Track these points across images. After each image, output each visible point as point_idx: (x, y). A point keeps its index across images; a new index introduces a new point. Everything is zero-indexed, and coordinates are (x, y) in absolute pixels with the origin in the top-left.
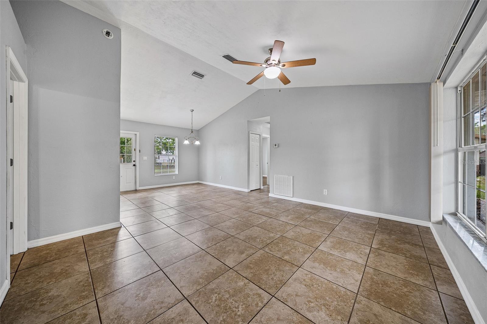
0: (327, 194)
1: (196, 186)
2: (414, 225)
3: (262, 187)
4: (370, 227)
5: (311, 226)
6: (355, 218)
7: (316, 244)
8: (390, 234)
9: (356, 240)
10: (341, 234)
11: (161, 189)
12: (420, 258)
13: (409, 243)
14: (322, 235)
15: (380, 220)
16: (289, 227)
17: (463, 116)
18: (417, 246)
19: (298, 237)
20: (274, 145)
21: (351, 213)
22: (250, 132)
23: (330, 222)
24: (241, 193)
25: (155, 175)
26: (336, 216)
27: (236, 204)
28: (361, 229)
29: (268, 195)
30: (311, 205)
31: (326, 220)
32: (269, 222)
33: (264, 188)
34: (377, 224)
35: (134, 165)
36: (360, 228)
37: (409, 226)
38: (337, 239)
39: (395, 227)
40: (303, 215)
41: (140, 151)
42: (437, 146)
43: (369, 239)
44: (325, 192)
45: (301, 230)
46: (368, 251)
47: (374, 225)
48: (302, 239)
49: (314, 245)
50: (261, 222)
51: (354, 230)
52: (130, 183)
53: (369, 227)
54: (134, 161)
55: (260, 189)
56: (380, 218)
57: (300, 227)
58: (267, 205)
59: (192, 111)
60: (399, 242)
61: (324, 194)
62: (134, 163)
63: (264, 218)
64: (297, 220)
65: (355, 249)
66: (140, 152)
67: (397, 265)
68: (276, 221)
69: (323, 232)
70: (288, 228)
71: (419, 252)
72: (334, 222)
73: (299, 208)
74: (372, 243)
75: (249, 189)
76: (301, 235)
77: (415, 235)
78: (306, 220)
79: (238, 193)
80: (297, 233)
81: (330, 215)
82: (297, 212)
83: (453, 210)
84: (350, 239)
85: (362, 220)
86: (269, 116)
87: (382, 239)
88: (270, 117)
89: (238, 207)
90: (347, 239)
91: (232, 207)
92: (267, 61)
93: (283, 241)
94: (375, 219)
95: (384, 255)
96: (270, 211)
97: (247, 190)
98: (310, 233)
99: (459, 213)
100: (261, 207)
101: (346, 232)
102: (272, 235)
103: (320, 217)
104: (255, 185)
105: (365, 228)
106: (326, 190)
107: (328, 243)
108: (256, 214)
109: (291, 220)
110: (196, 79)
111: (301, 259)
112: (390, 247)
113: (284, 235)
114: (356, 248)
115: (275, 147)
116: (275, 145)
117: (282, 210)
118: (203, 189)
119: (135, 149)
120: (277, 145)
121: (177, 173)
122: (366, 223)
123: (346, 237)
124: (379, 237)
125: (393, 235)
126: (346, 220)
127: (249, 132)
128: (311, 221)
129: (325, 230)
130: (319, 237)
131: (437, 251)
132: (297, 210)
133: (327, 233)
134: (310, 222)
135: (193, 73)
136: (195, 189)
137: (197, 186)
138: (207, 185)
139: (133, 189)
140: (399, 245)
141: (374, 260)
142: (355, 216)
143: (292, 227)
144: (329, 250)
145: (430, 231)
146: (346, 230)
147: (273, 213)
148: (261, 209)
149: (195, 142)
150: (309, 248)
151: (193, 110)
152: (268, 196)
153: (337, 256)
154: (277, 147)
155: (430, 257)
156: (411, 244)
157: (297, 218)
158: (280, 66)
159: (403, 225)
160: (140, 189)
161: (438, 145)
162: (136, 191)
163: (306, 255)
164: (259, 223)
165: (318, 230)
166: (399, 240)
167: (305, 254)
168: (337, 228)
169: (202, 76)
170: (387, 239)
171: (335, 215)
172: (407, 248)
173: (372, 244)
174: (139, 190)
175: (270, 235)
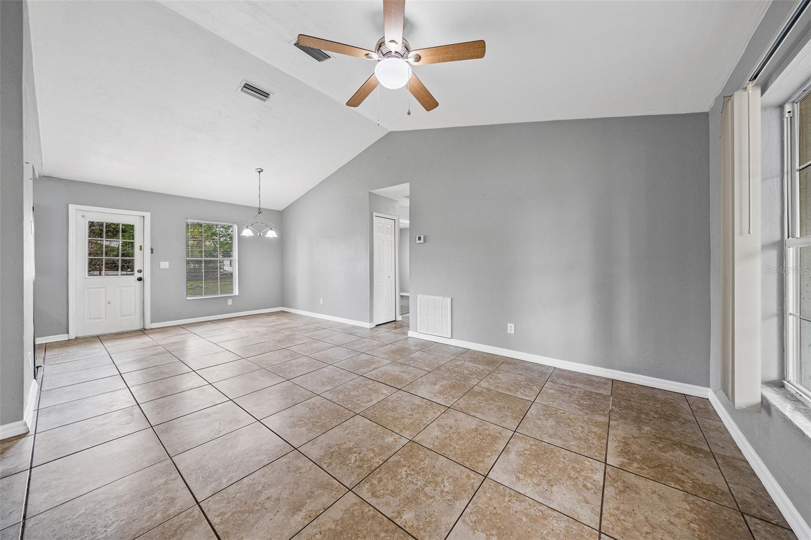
0: (513, 332)
1: (274, 318)
2: (679, 395)
3: (399, 318)
4: (596, 403)
5: (480, 407)
6: (568, 383)
7: (486, 460)
8: (638, 421)
9: (572, 443)
10: (540, 428)
11: (198, 325)
12: (716, 493)
13: (679, 445)
14: (500, 433)
15: (614, 386)
16: (432, 413)
17: (797, 167)
18: (701, 455)
19: (448, 441)
20: (417, 239)
21: (559, 369)
22: (375, 214)
23: (519, 395)
24: (357, 330)
25: (188, 298)
26: (531, 379)
27: (337, 358)
28: (580, 410)
29: (407, 334)
30: (484, 355)
31: (510, 390)
32: (392, 402)
33: (402, 318)
34: (608, 396)
35: (140, 279)
36: (578, 407)
37: (670, 397)
38: (532, 443)
39: (646, 402)
40: (466, 378)
41: (152, 250)
42: (749, 233)
43: (600, 438)
44: (511, 328)
45: (456, 420)
46: (599, 477)
47: (606, 398)
48: (455, 448)
49: (481, 465)
50: (375, 402)
51: (566, 415)
52: (131, 315)
53: (594, 405)
54: (140, 271)
55: (395, 321)
56: (613, 380)
57: (455, 413)
58: (398, 357)
59: (259, 172)
60: (660, 445)
61: (509, 332)
62: (137, 275)
63: (385, 392)
64: (453, 392)
65: (573, 474)
66: (152, 252)
67: (672, 523)
68: (406, 397)
69: (504, 425)
70: (430, 417)
71: (709, 475)
72: (526, 396)
73: (460, 363)
74: (607, 452)
75: (373, 322)
76: (455, 436)
77: (687, 421)
78: (470, 392)
79: (350, 331)
80: (448, 429)
81: (520, 378)
82: (455, 372)
83: (774, 375)
84: (559, 443)
85: (580, 386)
86: (407, 182)
87: (624, 438)
88: (408, 184)
89: (339, 364)
90: (553, 441)
91: (325, 365)
92: (380, 45)
93: (411, 457)
94: (606, 383)
95: (637, 487)
96: (402, 372)
97: (369, 324)
98: (476, 430)
99: (788, 382)
100: (386, 362)
101: (551, 422)
102: (389, 439)
103: (499, 381)
104: (384, 313)
105: (589, 407)
106: (513, 325)
107: (512, 456)
108: (371, 382)
109: (441, 393)
110: (252, 100)
111: (443, 519)
112: (644, 459)
113: (416, 439)
114: (574, 468)
115: (418, 242)
116: (419, 239)
117: (427, 369)
118: (284, 324)
119: (141, 246)
120: (422, 238)
121: (237, 294)
122: (589, 395)
123: (551, 436)
124: (620, 430)
125: (646, 424)
126: (550, 389)
127: (372, 214)
128: (481, 393)
129: (508, 416)
130: (495, 439)
131: (742, 466)
132: (457, 366)
133: (512, 426)
134: (477, 398)
135: (244, 87)
136: (270, 324)
137: (276, 318)
138: (298, 315)
139: (138, 326)
140: (662, 454)
141: (618, 509)
142: (566, 378)
143: (439, 413)
144: (514, 479)
145: (710, 407)
146: (550, 415)
147: (406, 376)
148: (385, 368)
149: (267, 233)
150: (468, 476)
151: (262, 171)
152: (406, 337)
153: (531, 502)
154: (422, 241)
155: (735, 487)
156: (685, 447)
157: (453, 387)
158: (411, 60)
159: (658, 396)
160: (152, 327)
161: (751, 231)
162: (143, 331)
163: (458, 503)
164: (370, 404)
165: (493, 420)
166: (660, 439)
167: (456, 498)
168: (533, 411)
169: (264, 94)
170: (635, 435)
171: (530, 376)
172: (681, 462)
173: (606, 455)
174: (151, 329)
175: (386, 440)
